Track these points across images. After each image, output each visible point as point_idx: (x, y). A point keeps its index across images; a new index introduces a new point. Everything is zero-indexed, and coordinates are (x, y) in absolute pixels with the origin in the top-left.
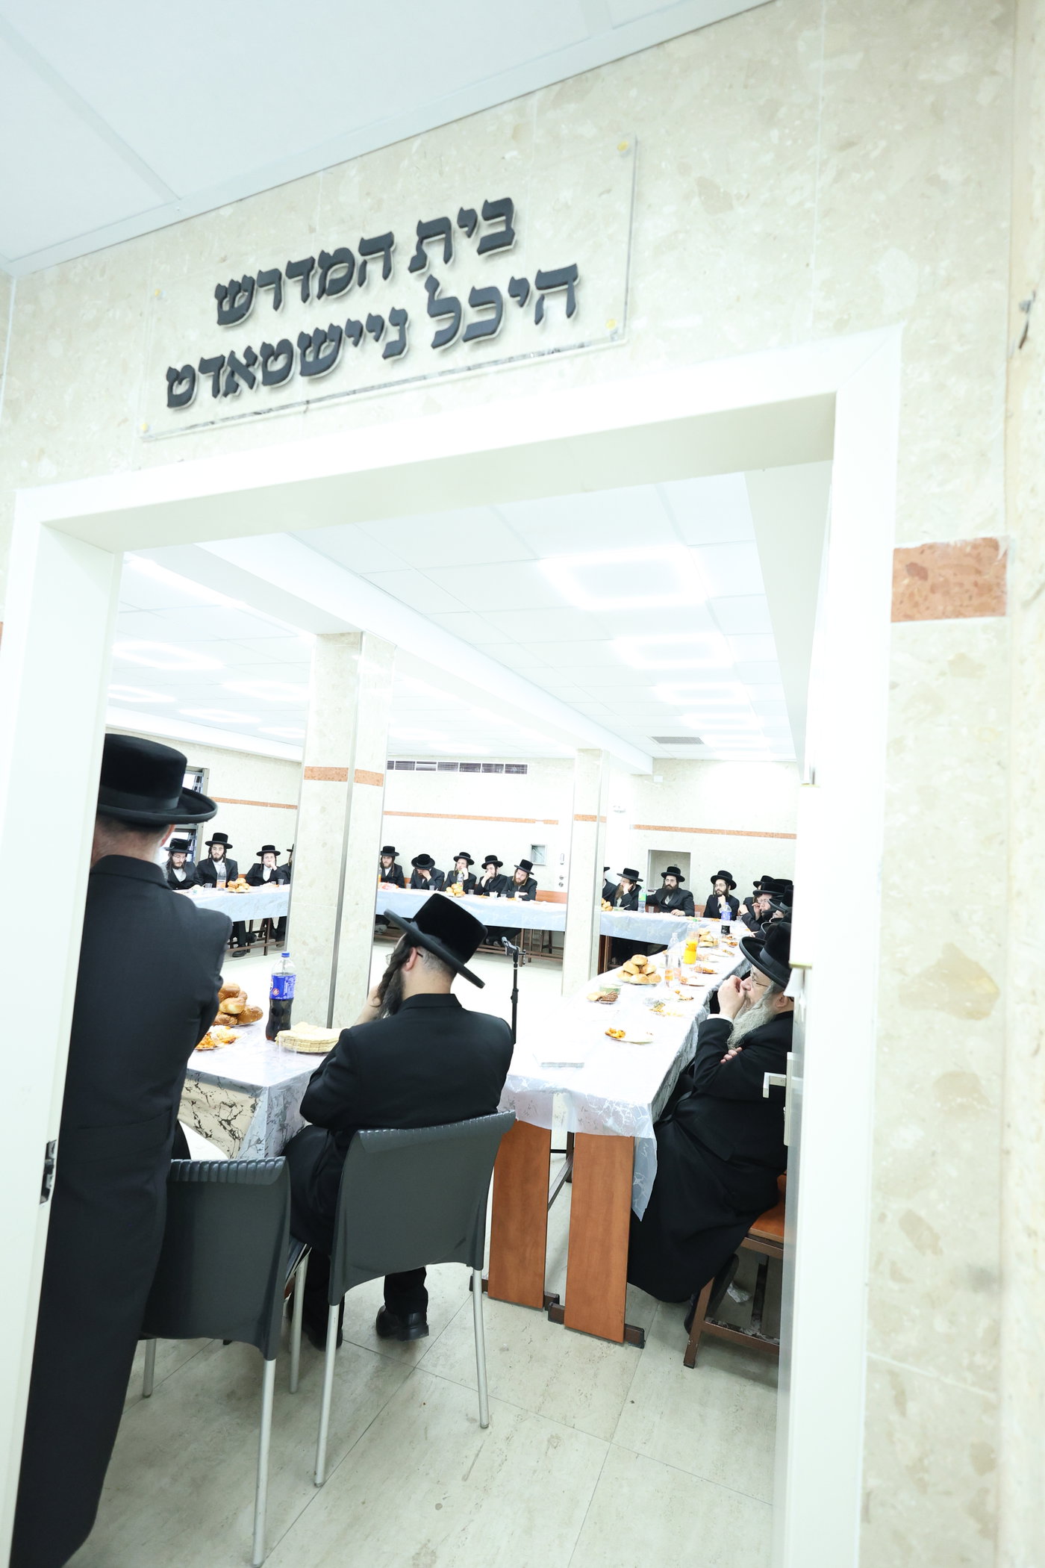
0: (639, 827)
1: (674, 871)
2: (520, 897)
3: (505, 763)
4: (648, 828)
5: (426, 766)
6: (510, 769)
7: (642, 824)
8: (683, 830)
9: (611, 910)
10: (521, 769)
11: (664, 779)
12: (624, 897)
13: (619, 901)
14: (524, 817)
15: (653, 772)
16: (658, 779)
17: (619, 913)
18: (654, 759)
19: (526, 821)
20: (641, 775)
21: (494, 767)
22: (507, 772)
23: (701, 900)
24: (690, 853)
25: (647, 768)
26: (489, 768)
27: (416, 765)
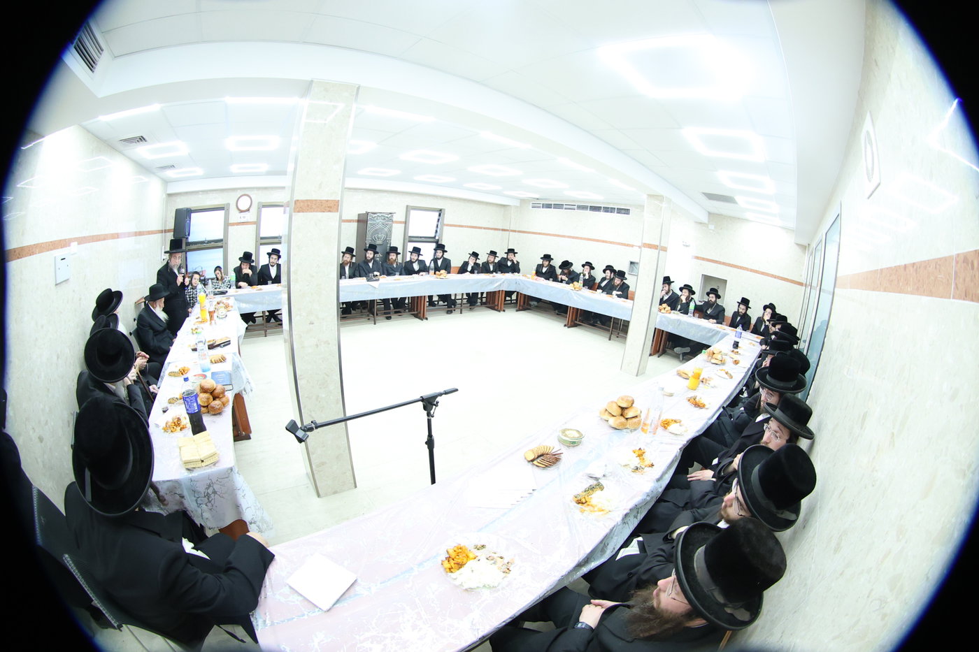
0: (697, 258)
1: (714, 291)
2: (617, 295)
3: (616, 207)
4: (703, 259)
5: (570, 207)
6: (620, 211)
7: (699, 256)
8: (724, 264)
9: (670, 313)
10: (627, 211)
11: (715, 227)
12: (682, 304)
13: (679, 307)
14: (627, 243)
15: (709, 221)
16: (712, 227)
17: (676, 316)
18: (710, 213)
19: (628, 245)
20: (701, 223)
21: (610, 210)
22: (618, 213)
23: (729, 313)
24: (726, 281)
25: (704, 219)
26: (607, 210)
27: (564, 206)
